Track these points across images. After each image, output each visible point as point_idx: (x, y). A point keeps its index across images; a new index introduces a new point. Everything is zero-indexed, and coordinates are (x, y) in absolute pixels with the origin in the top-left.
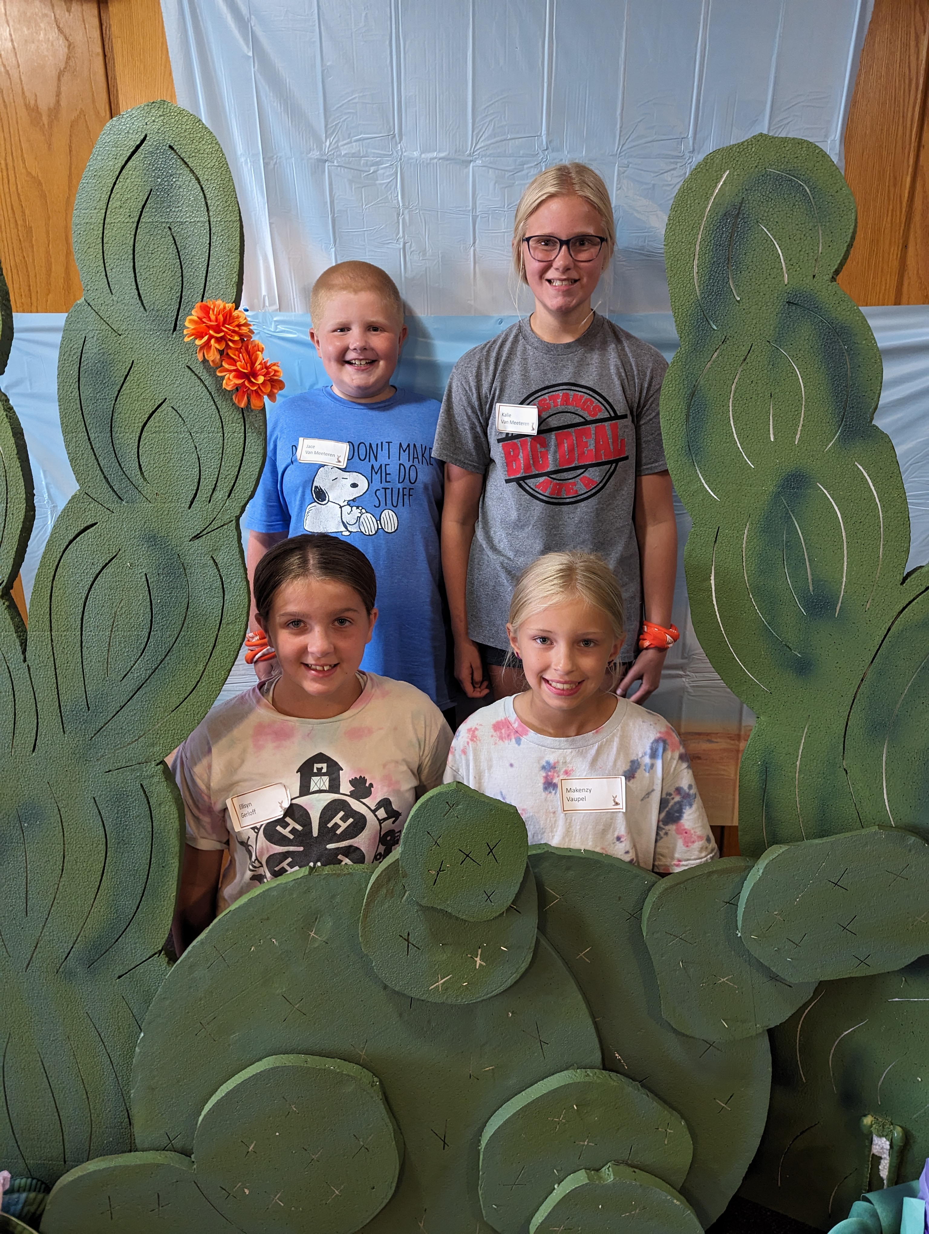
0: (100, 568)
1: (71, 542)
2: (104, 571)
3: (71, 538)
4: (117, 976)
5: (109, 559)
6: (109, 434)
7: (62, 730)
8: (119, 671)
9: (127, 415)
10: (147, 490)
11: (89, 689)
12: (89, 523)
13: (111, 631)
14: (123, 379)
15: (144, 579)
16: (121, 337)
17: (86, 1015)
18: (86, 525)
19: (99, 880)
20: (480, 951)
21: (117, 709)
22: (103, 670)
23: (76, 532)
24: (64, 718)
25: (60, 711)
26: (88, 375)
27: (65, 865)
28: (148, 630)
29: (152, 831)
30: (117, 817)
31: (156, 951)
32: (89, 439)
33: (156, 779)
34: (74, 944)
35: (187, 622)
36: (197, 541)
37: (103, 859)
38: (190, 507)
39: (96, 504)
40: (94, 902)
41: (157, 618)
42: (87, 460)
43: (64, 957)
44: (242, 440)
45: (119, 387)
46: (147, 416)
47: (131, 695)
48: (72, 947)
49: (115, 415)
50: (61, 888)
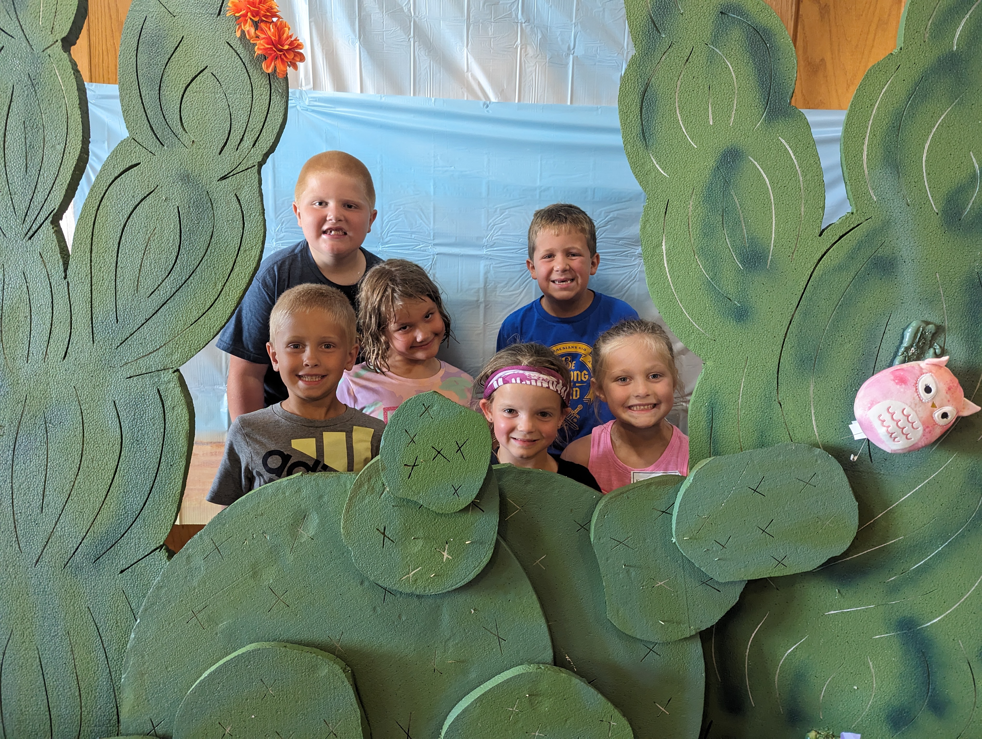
0: (139, 200)
1: (116, 178)
2: (143, 202)
3: (116, 175)
4: (119, 570)
5: (147, 193)
6: (158, 92)
7: (91, 339)
8: (147, 288)
9: (174, 78)
10: (185, 139)
11: (119, 303)
12: (134, 163)
13: (144, 254)
14: (173, 50)
15: (176, 210)
16: (176, 18)
17: (87, 609)
18: (130, 164)
19: (111, 477)
20: (447, 546)
21: (143, 322)
22: (134, 287)
23: (122, 170)
24: (94, 329)
25: (92, 323)
26: (145, 46)
27: (82, 463)
28: (176, 254)
29: (164, 432)
30: (134, 419)
31: (158, 545)
32: (141, 96)
33: (172, 385)
34: (83, 539)
35: (210, 248)
36: (224, 181)
37: (117, 458)
38: (220, 153)
39: (141, 147)
40: (105, 499)
41: (185, 243)
42: (137, 111)
43: (72, 552)
44: (268, 101)
45: (169, 56)
46: (190, 79)
47: (157, 309)
48: (81, 543)
49: (164, 78)
50: (76, 485)
